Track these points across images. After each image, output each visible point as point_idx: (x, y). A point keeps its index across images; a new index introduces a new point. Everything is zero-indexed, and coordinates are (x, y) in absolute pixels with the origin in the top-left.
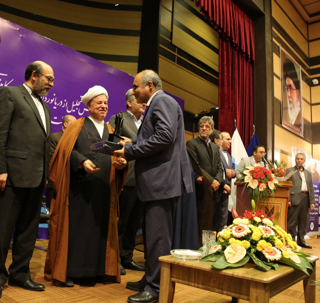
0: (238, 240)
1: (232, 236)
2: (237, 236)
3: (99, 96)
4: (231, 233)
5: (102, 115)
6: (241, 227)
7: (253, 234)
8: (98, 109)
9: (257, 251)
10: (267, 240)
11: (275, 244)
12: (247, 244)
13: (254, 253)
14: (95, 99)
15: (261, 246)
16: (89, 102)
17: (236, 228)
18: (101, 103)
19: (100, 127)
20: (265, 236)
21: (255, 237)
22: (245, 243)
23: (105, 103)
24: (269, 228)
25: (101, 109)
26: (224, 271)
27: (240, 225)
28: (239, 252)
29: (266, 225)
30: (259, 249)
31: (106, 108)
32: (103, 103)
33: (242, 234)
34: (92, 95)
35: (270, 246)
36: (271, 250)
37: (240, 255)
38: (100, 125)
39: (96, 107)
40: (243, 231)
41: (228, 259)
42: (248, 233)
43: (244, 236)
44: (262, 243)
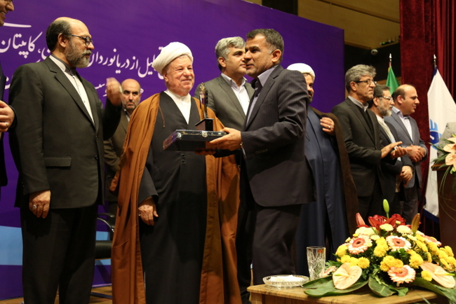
0: (353, 258)
1: (348, 252)
2: (354, 252)
3: (178, 59)
4: (346, 248)
5: (186, 86)
6: (360, 239)
7: (376, 248)
8: (178, 78)
9: (382, 272)
10: (397, 255)
11: (410, 261)
12: (366, 262)
13: (377, 274)
14: (172, 63)
15: (386, 265)
16: (165, 69)
17: (355, 241)
18: (182, 69)
19: (184, 107)
20: (394, 250)
21: (378, 252)
22: (362, 261)
23: (189, 69)
24: (404, 239)
25: (183, 78)
26: (322, 299)
27: (359, 237)
28: (352, 273)
29: (400, 235)
30: (385, 269)
31: (191, 75)
32: (186, 68)
33: (361, 249)
34: (167, 57)
35: (399, 263)
36: (400, 270)
37: (353, 277)
38: (184, 102)
39: (175, 76)
40: (362, 245)
41: (337, 284)
42: (368, 248)
43: (363, 251)
44: (389, 260)
